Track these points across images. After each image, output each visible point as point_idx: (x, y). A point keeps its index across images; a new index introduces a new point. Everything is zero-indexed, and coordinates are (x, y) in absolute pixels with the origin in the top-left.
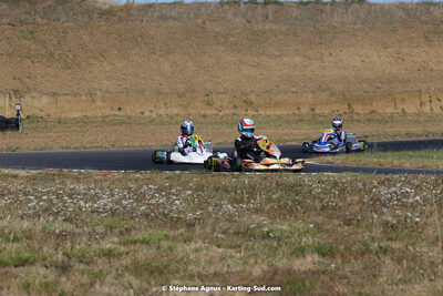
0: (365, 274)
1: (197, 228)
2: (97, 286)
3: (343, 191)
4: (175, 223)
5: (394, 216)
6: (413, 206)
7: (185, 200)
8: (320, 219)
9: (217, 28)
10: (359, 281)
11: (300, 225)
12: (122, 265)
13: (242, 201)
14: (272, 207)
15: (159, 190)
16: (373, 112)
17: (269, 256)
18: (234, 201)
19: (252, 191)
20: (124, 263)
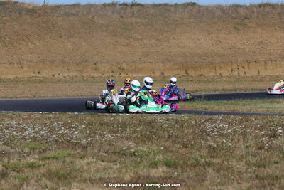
0: (196, 179)
1: (89, 149)
2: (25, 186)
3: (182, 126)
4: (75, 146)
5: (215, 142)
6: (227, 136)
7: (81, 131)
8: (167, 144)
9: (101, 21)
10: (192, 183)
11: (155, 147)
12: (40, 173)
13: (117, 132)
14: (137, 136)
15: (64, 125)
16: (201, 75)
17: (135, 167)
18: (113, 132)
19: (124, 125)
20: (42, 171)
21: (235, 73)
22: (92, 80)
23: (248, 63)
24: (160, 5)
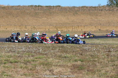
9: (28, 11)
21: (74, 30)
22: (25, 31)
23: (78, 26)
24: (48, 6)
